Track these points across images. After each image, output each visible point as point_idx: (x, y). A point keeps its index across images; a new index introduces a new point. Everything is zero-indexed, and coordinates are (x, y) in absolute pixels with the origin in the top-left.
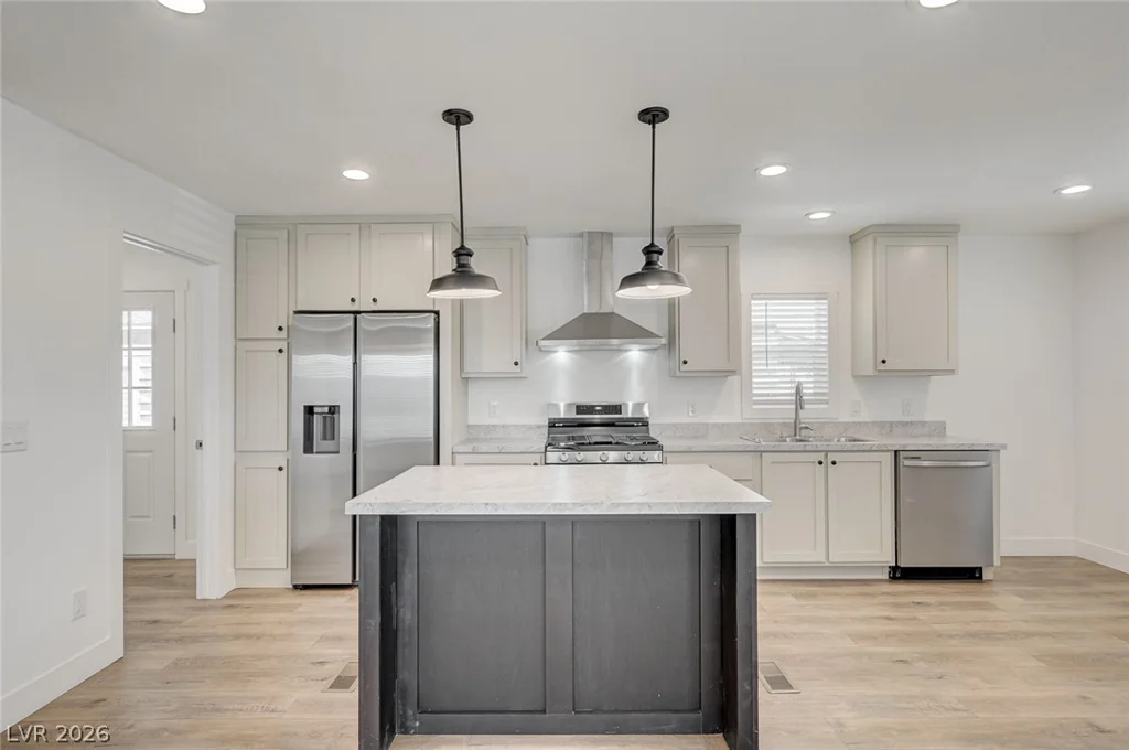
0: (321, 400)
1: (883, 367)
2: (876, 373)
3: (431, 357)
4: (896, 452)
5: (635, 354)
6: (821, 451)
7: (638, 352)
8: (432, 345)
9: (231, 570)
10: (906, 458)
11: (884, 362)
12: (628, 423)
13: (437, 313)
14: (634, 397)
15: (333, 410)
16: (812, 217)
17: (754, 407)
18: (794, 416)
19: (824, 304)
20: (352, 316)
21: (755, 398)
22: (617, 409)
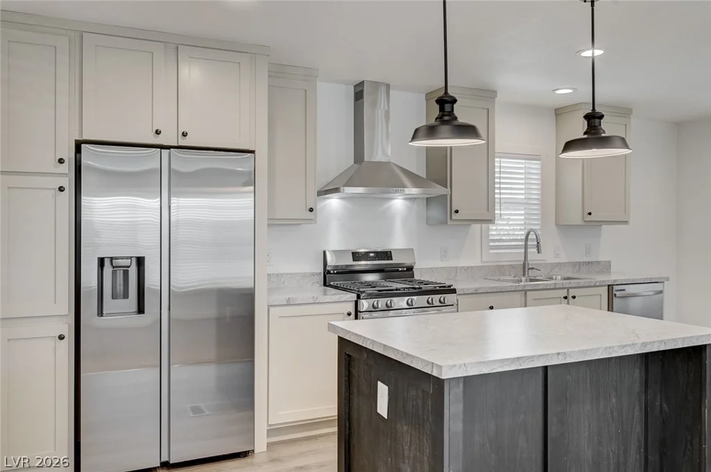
0: (123, 249)
1: (589, 218)
2: (584, 223)
4: (609, 286)
5: (399, 202)
6: (564, 288)
10: (617, 291)
11: (590, 214)
13: (254, 154)
14: (398, 241)
16: (558, 92)
17: (491, 251)
18: (523, 259)
19: (535, 165)
21: (492, 244)
22: (387, 255)
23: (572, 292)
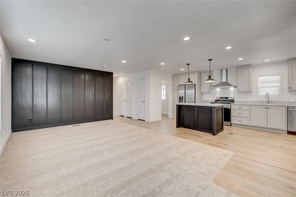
0: (181, 96)
3: (194, 90)
4: (288, 107)
5: (232, 89)
6: (265, 106)
7: (233, 88)
8: (194, 89)
9: (172, 115)
10: (290, 108)
11: (291, 88)
12: (230, 101)
13: (195, 84)
14: (231, 96)
15: (183, 97)
16: (265, 61)
17: (259, 98)
19: (279, 76)
20: (184, 86)
21: (259, 96)
22: (227, 98)
23: (268, 107)
